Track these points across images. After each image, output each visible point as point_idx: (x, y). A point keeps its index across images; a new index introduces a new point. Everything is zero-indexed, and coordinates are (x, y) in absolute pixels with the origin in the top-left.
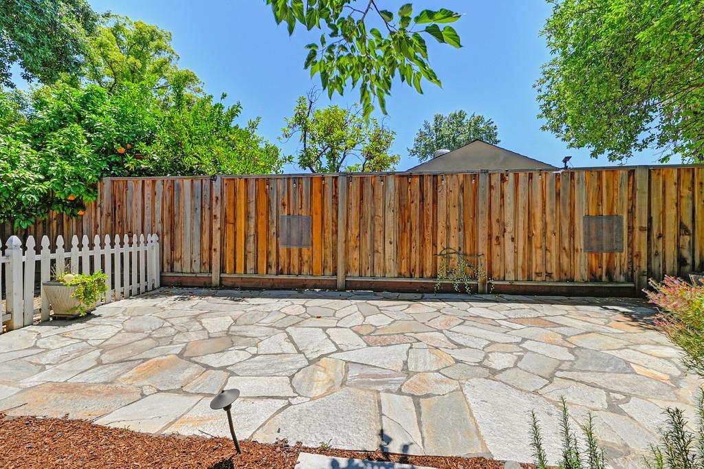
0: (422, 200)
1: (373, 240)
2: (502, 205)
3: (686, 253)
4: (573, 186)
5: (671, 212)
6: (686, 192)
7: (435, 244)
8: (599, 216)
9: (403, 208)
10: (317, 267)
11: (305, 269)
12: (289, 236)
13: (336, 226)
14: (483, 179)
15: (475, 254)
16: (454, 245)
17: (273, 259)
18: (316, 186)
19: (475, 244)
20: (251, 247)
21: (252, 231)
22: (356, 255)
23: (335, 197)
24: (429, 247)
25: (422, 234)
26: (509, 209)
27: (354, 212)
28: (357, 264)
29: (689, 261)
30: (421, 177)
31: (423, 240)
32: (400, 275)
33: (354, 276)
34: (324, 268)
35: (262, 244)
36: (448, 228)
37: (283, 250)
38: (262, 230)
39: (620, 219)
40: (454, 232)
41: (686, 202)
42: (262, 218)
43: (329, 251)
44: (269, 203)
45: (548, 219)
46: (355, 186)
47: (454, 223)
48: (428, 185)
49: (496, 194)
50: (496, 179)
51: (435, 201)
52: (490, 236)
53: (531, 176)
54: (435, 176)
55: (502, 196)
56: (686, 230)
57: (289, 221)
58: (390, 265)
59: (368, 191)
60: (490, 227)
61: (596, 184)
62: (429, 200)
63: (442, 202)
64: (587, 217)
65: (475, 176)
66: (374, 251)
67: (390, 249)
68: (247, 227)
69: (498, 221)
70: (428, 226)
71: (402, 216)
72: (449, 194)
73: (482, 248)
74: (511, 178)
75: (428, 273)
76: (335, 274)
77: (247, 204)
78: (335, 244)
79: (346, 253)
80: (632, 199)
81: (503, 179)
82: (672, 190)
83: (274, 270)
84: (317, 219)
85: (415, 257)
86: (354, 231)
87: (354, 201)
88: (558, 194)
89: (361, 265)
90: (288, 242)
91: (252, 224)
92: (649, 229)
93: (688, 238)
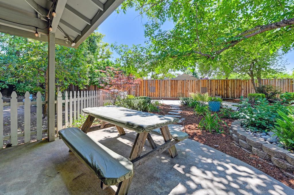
0: (175, 84)
1: (166, 91)
2: (188, 85)
3: (216, 93)
4: (199, 82)
5: (214, 87)
6: (216, 84)
7: (177, 92)
8: (203, 87)
9: (171, 86)
10: (157, 96)
11: (154, 96)
12: (151, 90)
13: (160, 88)
14: (185, 81)
15: (183, 93)
16: (180, 92)
17: (148, 94)
18: (156, 82)
19: (183, 92)
20: (144, 92)
21: (145, 89)
22: (163, 93)
23: (160, 83)
24: (176, 92)
25: (175, 90)
26: (189, 86)
27: (163, 86)
28: (163, 95)
29: (217, 94)
30: (175, 80)
31: (175, 91)
32: (171, 97)
33: (163, 97)
34: (158, 96)
35: (146, 92)
36: (179, 89)
37: (150, 93)
38: (146, 89)
39: (207, 88)
40: (180, 90)
41: (216, 85)
42: (146, 87)
43: (159, 93)
44: (148, 84)
45: (195, 88)
46: (163, 82)
47: (180, 88)
48: (176, 82)
49: (187, 83)
50: (187, 81)
51: (177, 85)
52: (186, 90)
53: (193, 81)
54: (177, 80)
55: (188, 84)
56: (216, 90)
57: (151, 88)
58: (169, 95)
59: (165, 82)
60: (186, 89)
61: (203, 82)
62: (176, 84)
63: (178, 85)
64: (201, 87)
65: (184, 81)
66: (167, 93)
67: (169, 93)
68: (144, 89)
69: (187, 88)
70: (176, 88)
71: (171, 87)
72: (179, 83)
73: (185, 92)
74: (189, 81)
75: (176, 97)
76: (160, 97)
77: (144, 84)
78: (160, 92)
79: (162, 93)
80: (208, 85)
81: (188, 81)
82: (214, 83)
83: (149, 96)
84: (156, 87)
85: (174, 94)
86: (163, 89)
87: (163, 84)
88: (197, 84)
89: (164, 95)
90: (151, 91)
91: (145, 88)
92: (211, 89)
93: (216, 91)
